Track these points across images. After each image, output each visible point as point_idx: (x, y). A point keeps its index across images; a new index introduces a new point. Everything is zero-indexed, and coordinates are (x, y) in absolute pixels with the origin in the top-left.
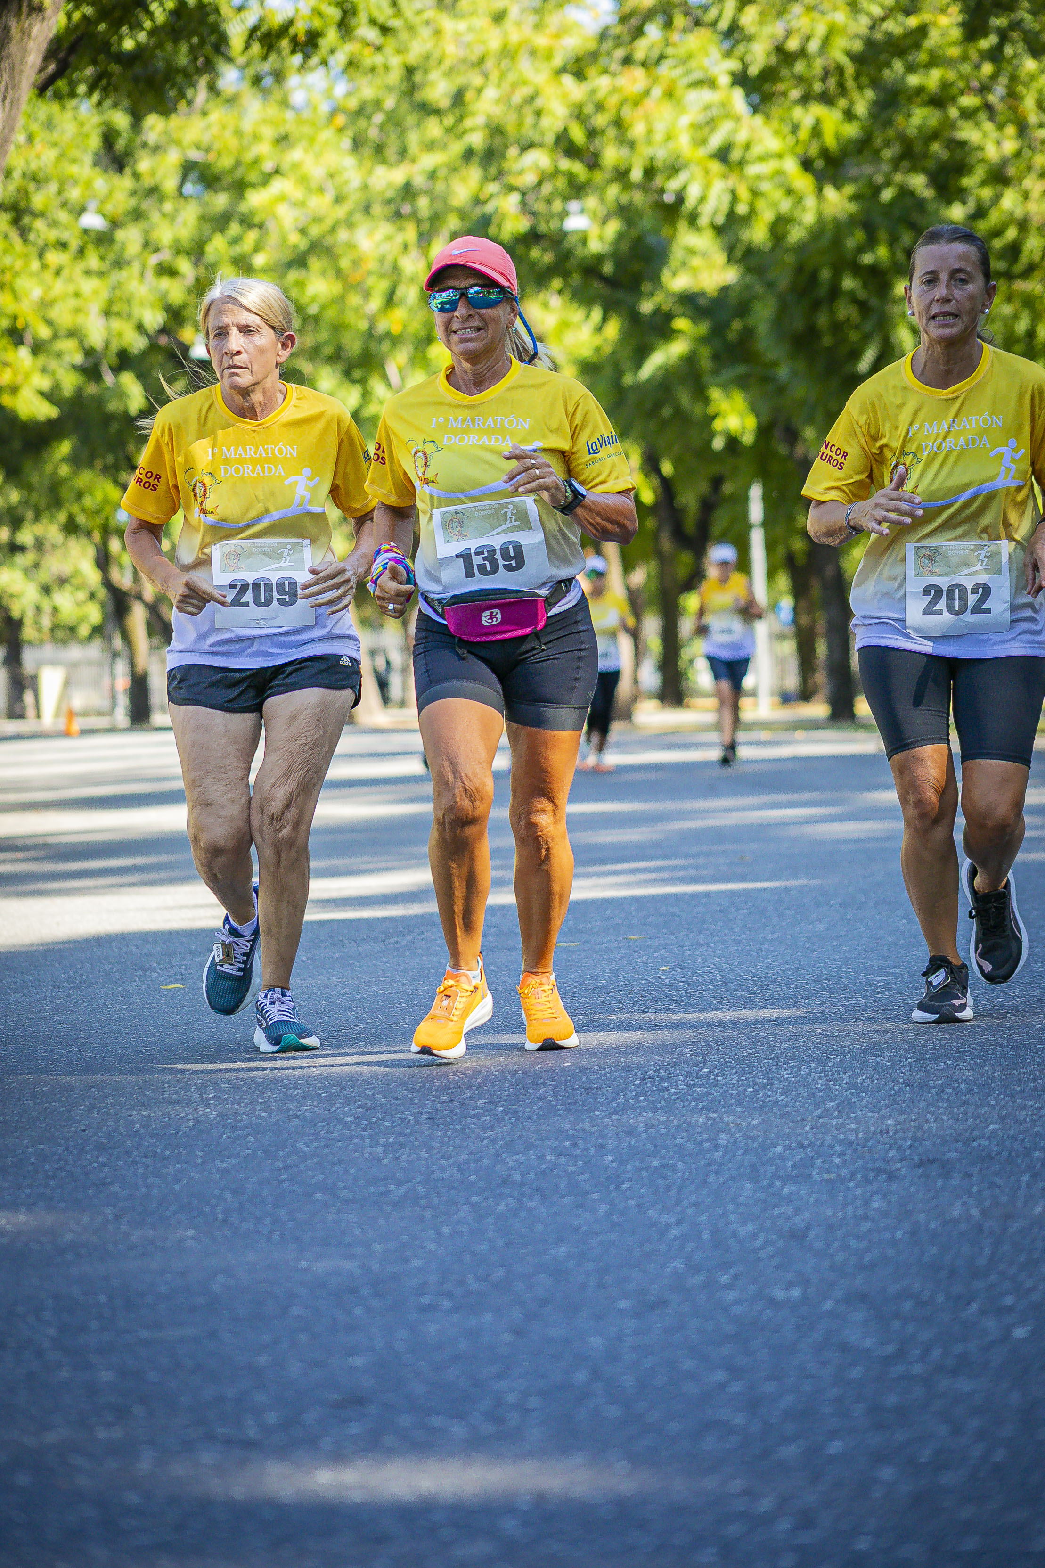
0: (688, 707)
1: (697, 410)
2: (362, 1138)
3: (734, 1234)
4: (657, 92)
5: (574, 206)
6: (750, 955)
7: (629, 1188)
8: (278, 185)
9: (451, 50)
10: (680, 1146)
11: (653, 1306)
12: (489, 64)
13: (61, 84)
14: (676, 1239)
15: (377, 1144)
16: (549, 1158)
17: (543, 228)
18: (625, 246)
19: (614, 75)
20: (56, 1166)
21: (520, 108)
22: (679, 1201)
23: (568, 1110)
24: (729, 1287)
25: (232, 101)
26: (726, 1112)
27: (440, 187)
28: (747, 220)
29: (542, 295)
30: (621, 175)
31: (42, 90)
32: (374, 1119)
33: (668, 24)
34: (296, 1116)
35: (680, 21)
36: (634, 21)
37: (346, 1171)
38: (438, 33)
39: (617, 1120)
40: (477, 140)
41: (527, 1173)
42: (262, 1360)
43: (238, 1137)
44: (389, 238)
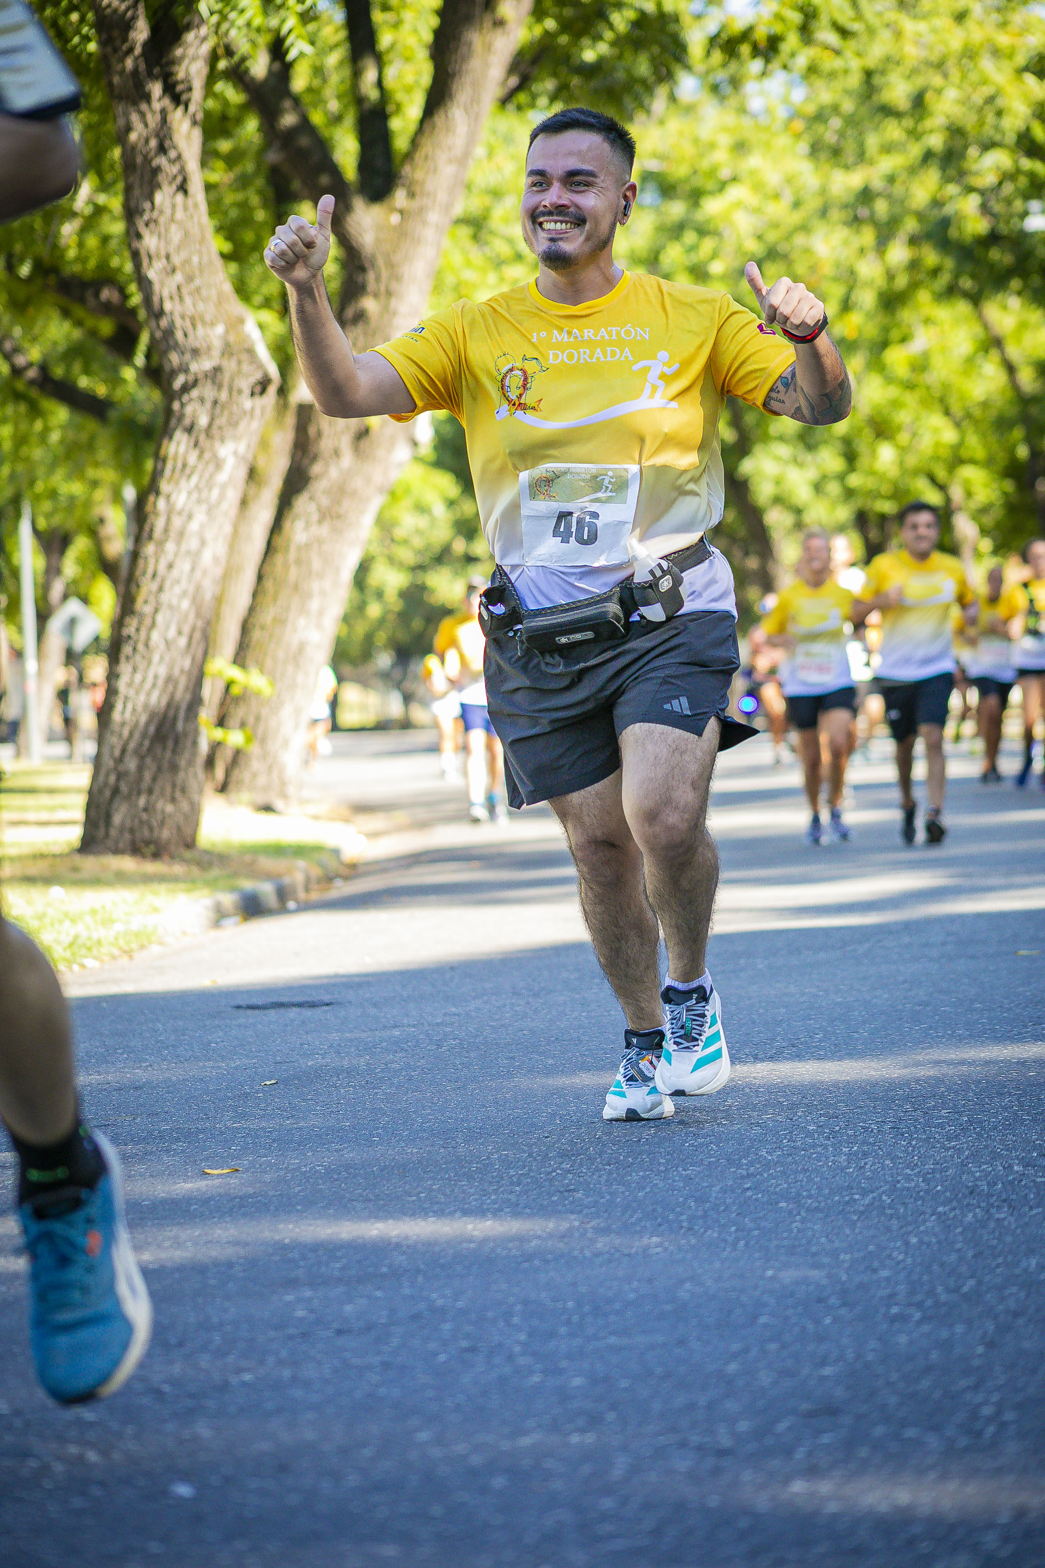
2: (826, 1148)
5: (1034, 205)
8: (735, 193)
9: (912, 52)
12: (951, 65)
13: (522, 97)
15: (840, 1153)
16: (1016, 1168)
17: (1003, 229)
20: (520, 1172)
21: (980, 110)
23: (1034, 1120)
25: (689, 109)
27: (898, 189)
29: (1000, 296)
31: (505, 101)
32: (837, 1128)
34: (758, 1124)
37: (810, 1180)
38: (898, 34)
40: (936, 141)
41: (995, 1184)
42: (732, 1367)
43: (702, 1145)
44: (846, 243)
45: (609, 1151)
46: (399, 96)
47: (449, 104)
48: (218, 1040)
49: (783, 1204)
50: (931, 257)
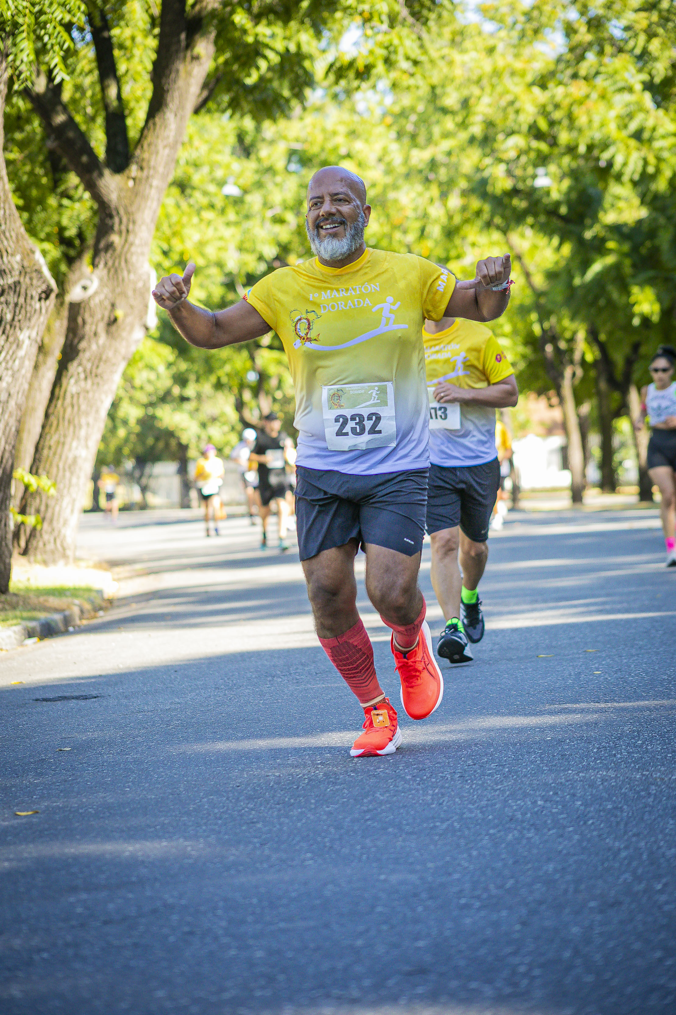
0: (619, 493)
1: (623, 300)
3: (663, 855)
4: (594, 96)
5: (541, 171)
6: (666, 662)
7: (593, 823)
9: (460, 73)
10: (625, 794)
11: (612, 905)
12: (485, 82)
13: (211, 104)
14: (625, 858)
15: (427, 794)
16: (539, 803)
17: (521, 186)
18: (574, 196)
19: (566, 85)
20: (221, 810)
21: (505, 109)
22: (625, 832)
23: (550, 770)
24: (661, 892)
25: (319, 109)
26: (654, 771)
27: (454, 161)
28: (653, 177)
29: (520, 228)
30: (571, 150)
31: (198, 109)
32: (425, 777)
33: (601, 52)
35: (608, 49)
36: (578, 51)
37: (408, 813)
38: (451, 63)
39: (583, 777)
40: (477, 130)
41: (526, 814)
42: (359, 942)
43: (337, 790)
44: (420, 195)
45: (279, 795)
46: (132, 104)
47: (165, 110)
48: (24, 723)
49: (390, 830)
50: (475, 203)
